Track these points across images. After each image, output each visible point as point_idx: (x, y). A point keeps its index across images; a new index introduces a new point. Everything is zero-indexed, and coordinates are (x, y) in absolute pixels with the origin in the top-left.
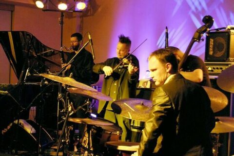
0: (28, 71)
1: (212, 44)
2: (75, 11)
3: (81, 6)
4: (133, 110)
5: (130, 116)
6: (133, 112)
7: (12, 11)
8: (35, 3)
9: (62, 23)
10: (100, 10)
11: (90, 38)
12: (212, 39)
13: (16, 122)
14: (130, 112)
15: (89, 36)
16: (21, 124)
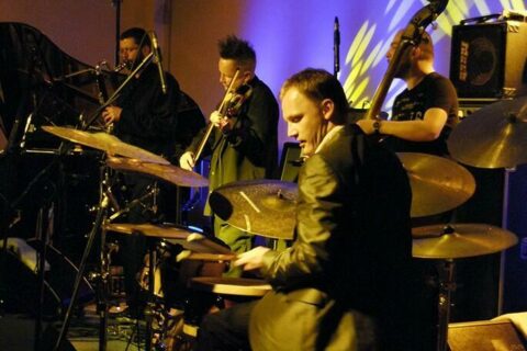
0: (29, 120)
1: (466, 54)
4: (258, 211)
5: (248, 223)
6: (258, 216)
11: (155, 46)
12: (466, 41)
14: (249, 215)
15: (154, 40)
16: (12, 248)
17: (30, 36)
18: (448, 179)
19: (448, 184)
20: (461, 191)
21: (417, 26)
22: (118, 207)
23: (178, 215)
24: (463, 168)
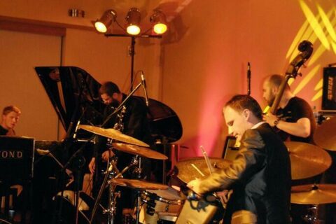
2: (151, 36)
3: (160, 29)
7: (62, 37)
8: (94, 25)
9: (133, 53)
10: (188, 33)
11: (143, 79)
13: (60, 194)
14: (198, 177)
15: (142, 76)
16: (67, 197)
17: (80, 74)
18: (315, 157)
19: (315, 160)
20: (322, 164)
21: (295, 67)
22: (118, 171)
23: (164, 179)
24: (324, 151)
